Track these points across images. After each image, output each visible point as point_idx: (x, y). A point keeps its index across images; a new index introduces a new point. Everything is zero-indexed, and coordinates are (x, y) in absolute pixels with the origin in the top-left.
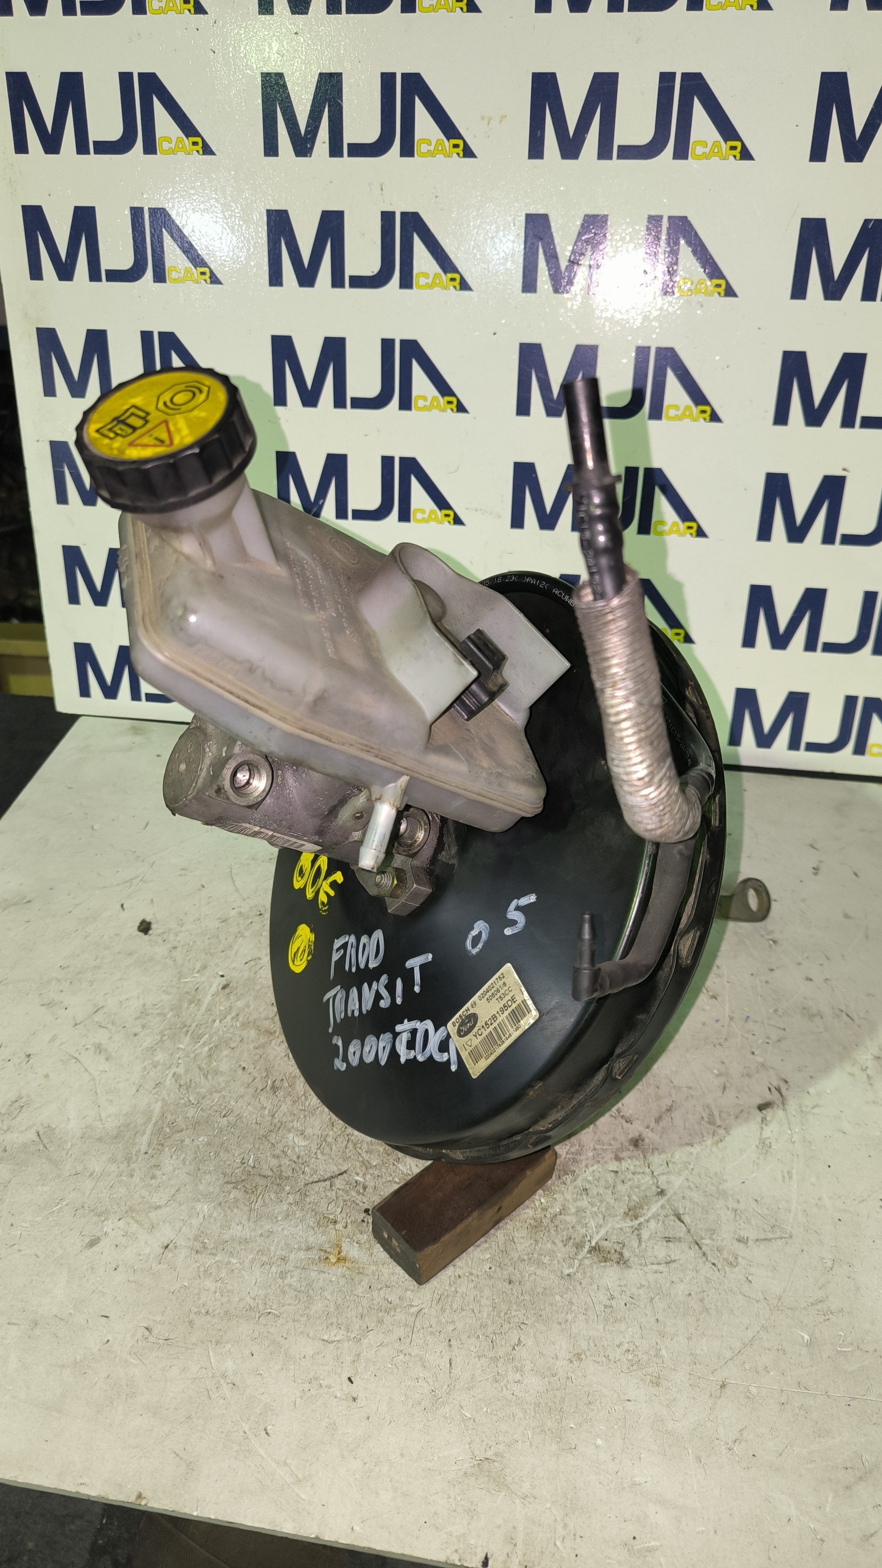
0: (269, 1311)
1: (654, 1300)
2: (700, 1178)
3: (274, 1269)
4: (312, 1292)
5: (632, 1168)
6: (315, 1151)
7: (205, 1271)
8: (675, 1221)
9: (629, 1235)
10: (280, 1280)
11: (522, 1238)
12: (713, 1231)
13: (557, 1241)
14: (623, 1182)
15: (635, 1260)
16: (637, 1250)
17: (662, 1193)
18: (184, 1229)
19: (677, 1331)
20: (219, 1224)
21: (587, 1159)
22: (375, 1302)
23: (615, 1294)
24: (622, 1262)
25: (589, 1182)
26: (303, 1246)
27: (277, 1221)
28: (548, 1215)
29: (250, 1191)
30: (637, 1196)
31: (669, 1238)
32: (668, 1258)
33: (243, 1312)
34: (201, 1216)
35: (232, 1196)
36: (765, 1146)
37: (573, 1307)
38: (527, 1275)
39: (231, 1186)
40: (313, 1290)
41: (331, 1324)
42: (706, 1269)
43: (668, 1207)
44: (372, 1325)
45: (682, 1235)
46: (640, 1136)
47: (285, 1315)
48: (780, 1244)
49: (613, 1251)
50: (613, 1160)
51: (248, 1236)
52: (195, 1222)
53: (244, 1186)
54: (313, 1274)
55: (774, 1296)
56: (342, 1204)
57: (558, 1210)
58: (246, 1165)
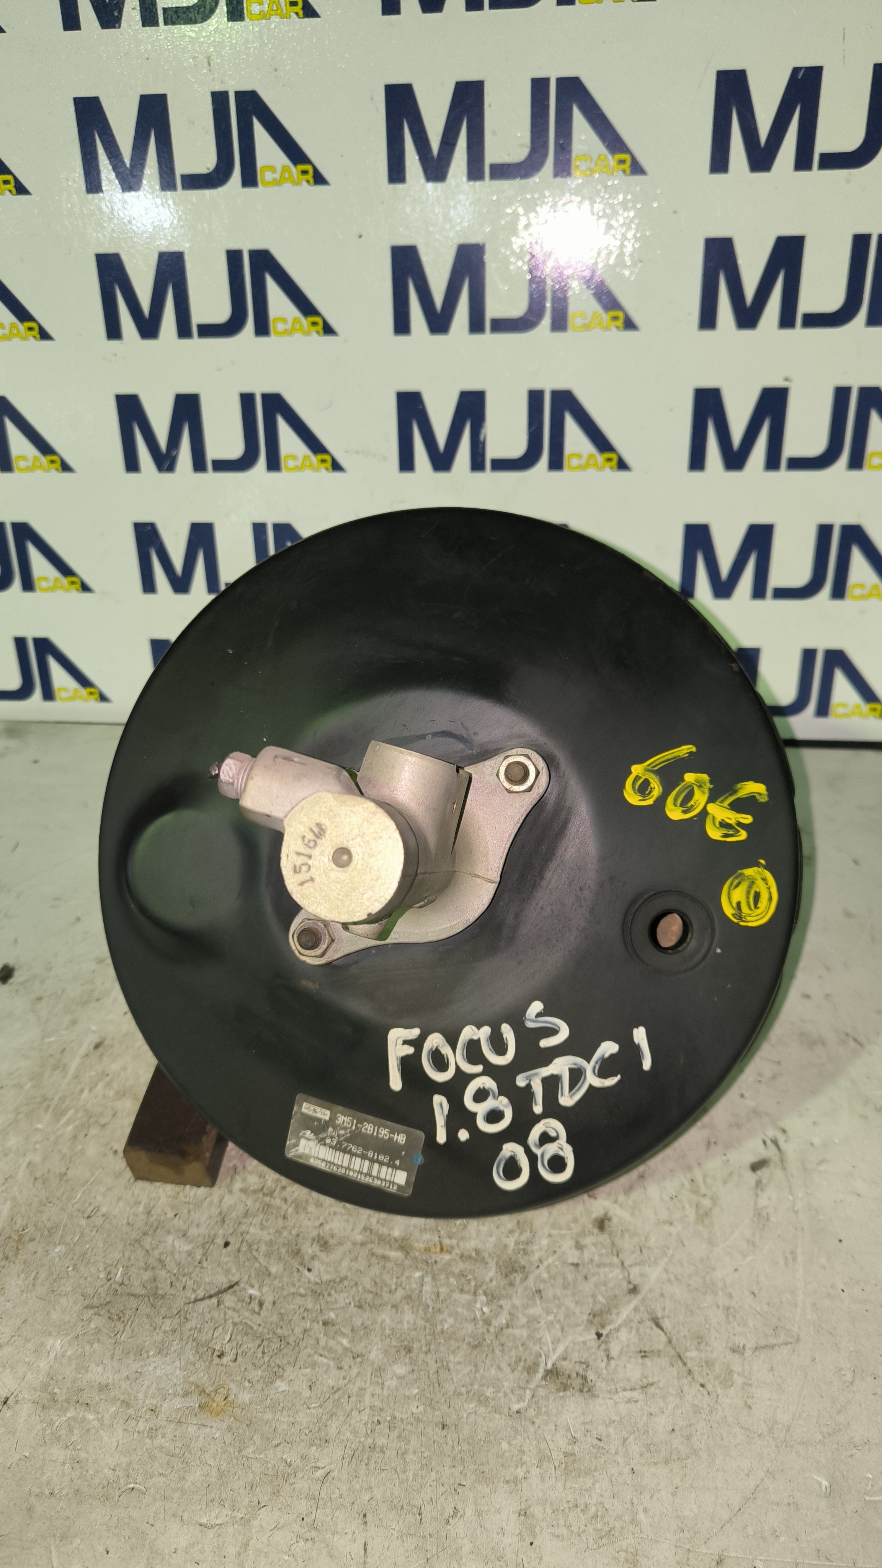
0: (132, 1485)
1: (628, 1441)
2: (682, 1266)
3: (141, 1426)
4: (189, 1456)
5: (596, 1258)
6: (199, 1258)
7: (52, 1433)
8: (652, 1328)
9: (594, 1350)
10: (148, 1441)
11: (459, 1363)
12: (700, 1339)
13: (504, 1365)
14: (586, 1278)
15: (603, 1385)
16: (604, 1372)
17: (634, 1290)
18: (29, 1375)
19: (659, 1484)
20: (74, 1366)
21: (541, 1249)
22: (270, 1465)
23: (578, 1435)
24: (586, 1389)
25: (544, 1281)
26: (179, 1389)
27: (148, 1357)
28: (492, 1330)
29: (116, 1317)
30: (603, 1296)
31: (645, 1352)
32: (645, 1381)
33: (99, 1490)
34: (52, 1355)
35: (92, 1325)
36: (761, 1218)
37: (525, 1458)
38: (465, 1415)
39: (91, 1312)
40: (190, 1453)
41: (212, 1501)
42: (692, 1393)
43: (642, 1308)
44: (264, 1499)
45: (661, 1347)
46: (606, 1214)
47: (152, 1491)
48: (785, 1351)
49: (574, 1375)
50: (573, 1248)
51: (110, 1381)
52: (43, 1364)
53: (109, 1311)
54: (191, 1429)
55: (780, 1426)
56: (231, 1328)
57: (504, 1321)
58: (112, 1280)
